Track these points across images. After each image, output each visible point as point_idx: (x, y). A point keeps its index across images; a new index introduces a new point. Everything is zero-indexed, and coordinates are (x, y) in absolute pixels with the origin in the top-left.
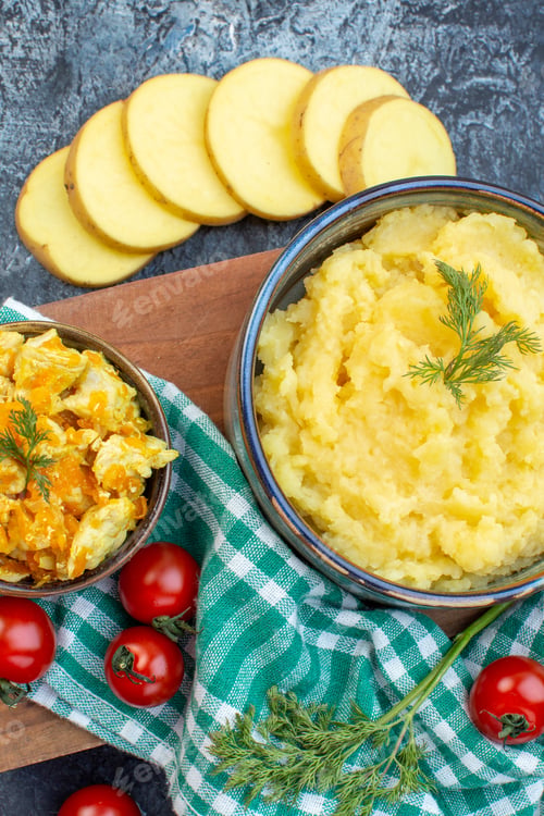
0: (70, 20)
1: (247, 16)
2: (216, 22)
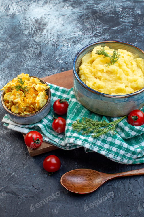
0: (41, 47)
1: (72, 43)
2: (67, 44)
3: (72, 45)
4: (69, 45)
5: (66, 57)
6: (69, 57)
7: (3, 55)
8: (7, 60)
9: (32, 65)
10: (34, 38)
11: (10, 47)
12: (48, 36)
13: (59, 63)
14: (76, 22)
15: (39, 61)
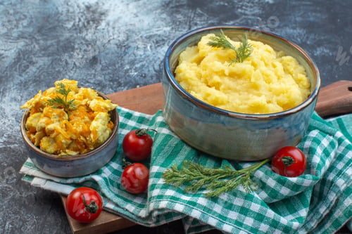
0: (96, 49)
1: (153, 44)
2: (143, 46)
3: (153, 47)
4: (149, 47)
5: (143, 66)
6: (148, 66)
7: (24, 59)
8: (33, 69)
9: (80, 78)
10: (84, 34)
11: (39, 47)
12: (108, 32)
13: (129, 76)
14: (159, 11)
15: (93, 72)
